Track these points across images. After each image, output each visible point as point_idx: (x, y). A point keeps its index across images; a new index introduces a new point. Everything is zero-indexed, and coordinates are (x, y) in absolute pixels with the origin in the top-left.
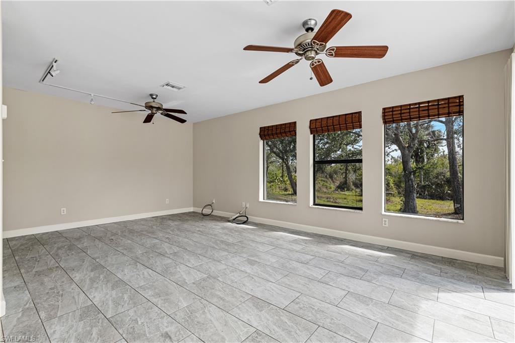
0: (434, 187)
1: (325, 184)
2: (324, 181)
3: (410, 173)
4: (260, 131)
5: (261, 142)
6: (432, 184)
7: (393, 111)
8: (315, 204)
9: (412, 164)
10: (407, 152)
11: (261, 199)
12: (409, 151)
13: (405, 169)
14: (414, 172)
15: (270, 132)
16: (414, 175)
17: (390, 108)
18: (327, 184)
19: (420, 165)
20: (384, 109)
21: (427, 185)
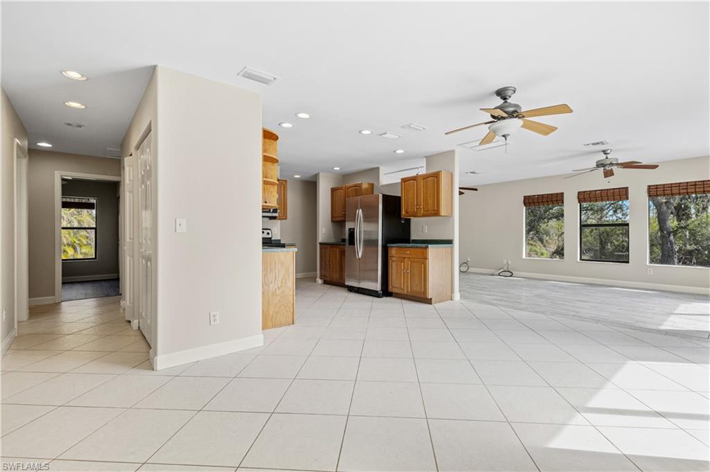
0: (707, 252)
1: (534, 248)
2: (532, 245)
3: (669, 234)
4: (525, 199)
5: (525, 208)
6: (704, 249)
7: (657, 188)
8: (581, 259)
9: (672, 223)
10: (665, 208)
11: (524, 257)
12: (668, 208)
13: (661, 229)
14: (675, 233)
15: (545, 200)
16: (674, 236)
17: (654, 186)
18: (537, 249)
19: (683, 223)
20: (649, 186)
21: (696, 249)
